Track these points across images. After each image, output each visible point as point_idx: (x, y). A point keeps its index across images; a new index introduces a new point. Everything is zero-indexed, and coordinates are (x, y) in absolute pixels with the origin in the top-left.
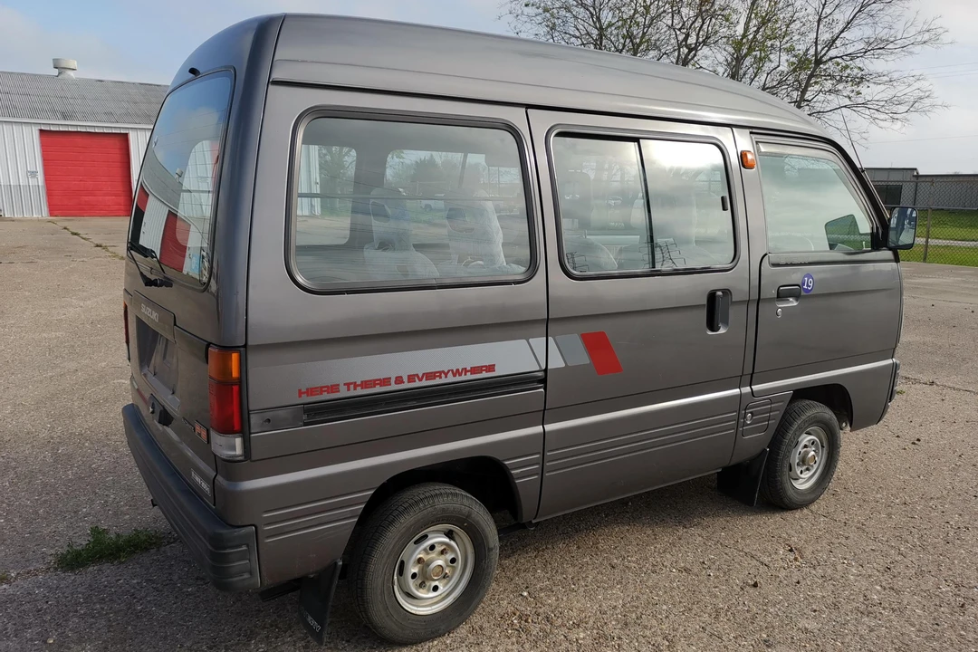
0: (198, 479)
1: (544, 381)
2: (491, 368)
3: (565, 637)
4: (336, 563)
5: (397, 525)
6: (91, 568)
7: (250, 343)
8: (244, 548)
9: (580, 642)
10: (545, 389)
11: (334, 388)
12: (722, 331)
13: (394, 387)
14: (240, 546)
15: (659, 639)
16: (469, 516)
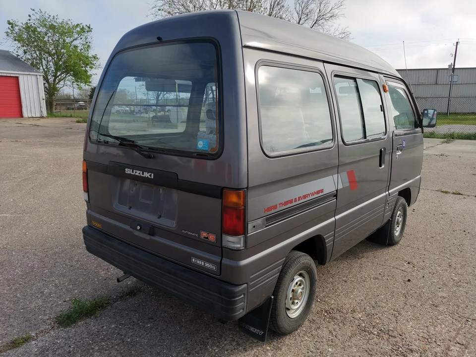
0: (199, 262)
1: (336, 196)
2: (322, 191)
3: (353, 318)
4: (271, 298)
5: (288, 274)
6: (79, 323)
7: (249, 186)
8: (243, 296)
9: (362, 319)
10: (336, 199)
11: (275, 207)
12: (383, 166)
13: (294, 204)
14: (241, 295)
15: (392, 311)
16: (310, 265)
